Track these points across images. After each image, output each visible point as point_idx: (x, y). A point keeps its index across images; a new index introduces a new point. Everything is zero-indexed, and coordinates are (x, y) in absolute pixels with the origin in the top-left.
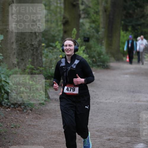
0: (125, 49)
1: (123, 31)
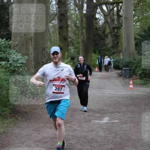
0: (97, 63)
1: (93, 53)
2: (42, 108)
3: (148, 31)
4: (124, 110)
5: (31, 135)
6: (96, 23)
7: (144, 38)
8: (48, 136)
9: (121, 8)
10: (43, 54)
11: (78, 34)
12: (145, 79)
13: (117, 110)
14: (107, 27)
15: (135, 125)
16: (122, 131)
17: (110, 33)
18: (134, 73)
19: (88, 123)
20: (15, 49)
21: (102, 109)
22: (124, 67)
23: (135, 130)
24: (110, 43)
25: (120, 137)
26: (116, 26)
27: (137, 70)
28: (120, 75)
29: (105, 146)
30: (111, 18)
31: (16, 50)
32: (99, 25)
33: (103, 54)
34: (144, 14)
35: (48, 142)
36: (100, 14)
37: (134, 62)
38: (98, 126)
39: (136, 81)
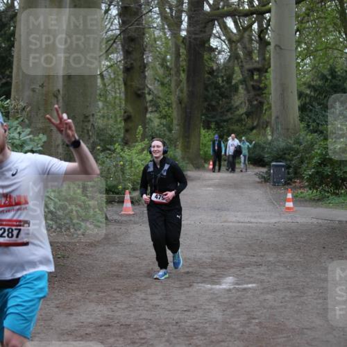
1: (204, 128)
2: (82, 254)
3: (330, 77)
4: (271, 259)
5: (51, 319)
6: (211, 59)
7: (320, 93)
8: (90, 320)
9: (268, 24)
10: (85, 131)
11: (170, 85)
12: (321, 188)
13: (255, 259)
14: (237, 69)
15: (294, 294)
16: (265, 308)
17: (243, 81)
18: (297, 174)
19: (186, 289)
20: (17, 119)
21: (220, 258)
22: (273, 161)
23: (296, 307)
24: (243, 105)
25: (260, 322)
26: (256, 65)
27: (304, 166)
28: (265, 180)
29: (223, 344)
30: (245, 48)
31: (20, 120)
32: (217, 64)
33: (226, 131)
34: (321, 37)
35: (90, 334)
36: (220, 38)
37: (298, 149)
38: (208, 297)
39: (302, 193)
